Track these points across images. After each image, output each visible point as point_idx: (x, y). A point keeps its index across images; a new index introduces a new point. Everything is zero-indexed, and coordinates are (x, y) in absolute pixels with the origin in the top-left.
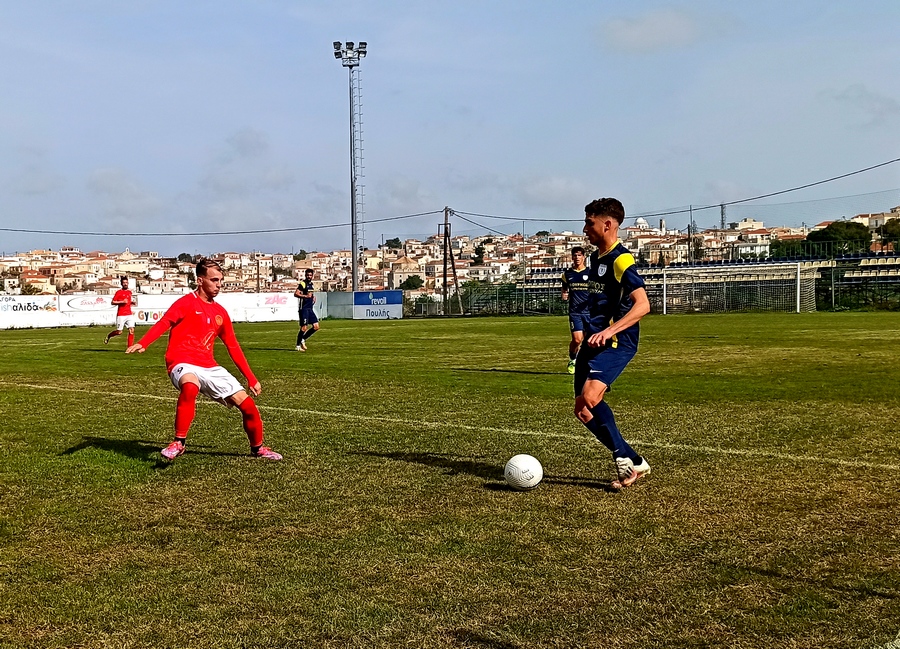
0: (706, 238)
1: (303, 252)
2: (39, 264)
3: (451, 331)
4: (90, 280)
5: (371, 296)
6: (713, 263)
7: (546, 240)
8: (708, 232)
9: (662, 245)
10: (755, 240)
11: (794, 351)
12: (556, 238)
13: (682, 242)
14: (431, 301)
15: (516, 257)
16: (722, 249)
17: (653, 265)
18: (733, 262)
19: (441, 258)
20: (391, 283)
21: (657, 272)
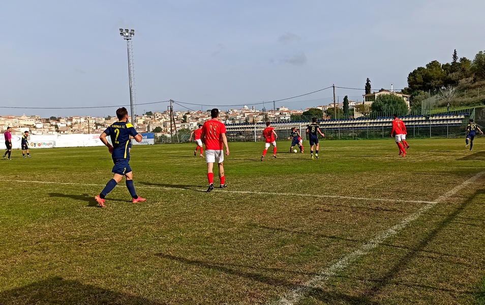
0: (269, 113)
3: (174, 149)
9: (254, 116)
10: (285, 115)
13: (260, 115)
15: (199, 120)
16: (274, 118)
17: (251, 123)
18: (279, 122)
19: (169, 119)
20: (149, 130)
21: (252, 126)
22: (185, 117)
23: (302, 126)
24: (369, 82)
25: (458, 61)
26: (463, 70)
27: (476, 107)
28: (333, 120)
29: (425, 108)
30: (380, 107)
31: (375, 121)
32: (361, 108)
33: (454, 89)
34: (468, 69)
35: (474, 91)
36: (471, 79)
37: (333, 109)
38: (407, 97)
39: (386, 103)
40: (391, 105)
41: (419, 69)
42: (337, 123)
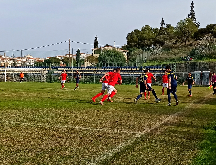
6: (19, 67)
8: (17, 58)
9: (4, 61)
10: (30, 61)
13: (10, 60)
16: (21, 63)
17: (2, 67)
18: (25, 67)
23: (43, 71)
24: (97, 39)
25: (165, 26)
26: (168, 34)
27: (177, 62)
28: (68, 67)
29: (139, 61)
30: (105, 58)
31: (101, 69)
32: (90, 59)
33: (161, 48)
34: (172, 33)
35: (176, 50)
36: (174, 41)
37: (68, 59)
38: (126, 52)
39: (109, 56)
40: (113, 58)
41: (136, 31)
42: (71, 69)
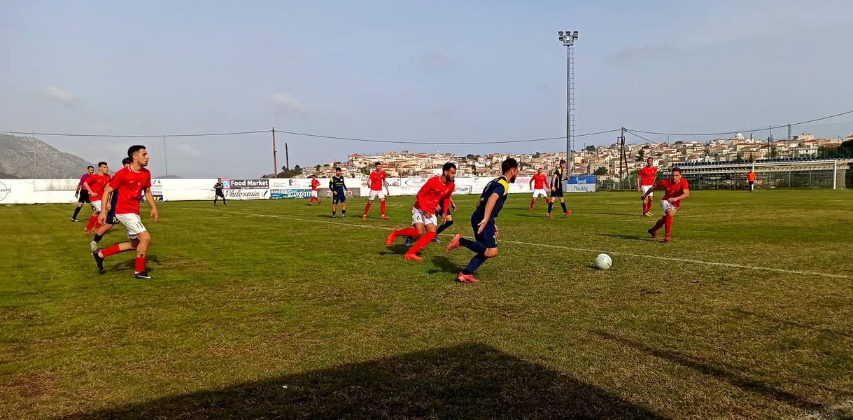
0: (779, 145)
1: (538, 153)
2: (389, 160)
3: (624, 199)
4: (418, 169)
5: (577, 179)
6: (783, 160)
7: (681, 146)
8: (780, 141)
9: (752, 149)
10: (809, 146)
11: (832, 212)
12: (687, 145)
13: (764, 147)
14: (612, 182)
15: (664, 156)
16: (788, 152)
17: (746, 161)
18: (795, 159)
19: (619, 156)
20: (589, 172)
21: (749, 165)
22: (641, 153)
23: (839, 165)
